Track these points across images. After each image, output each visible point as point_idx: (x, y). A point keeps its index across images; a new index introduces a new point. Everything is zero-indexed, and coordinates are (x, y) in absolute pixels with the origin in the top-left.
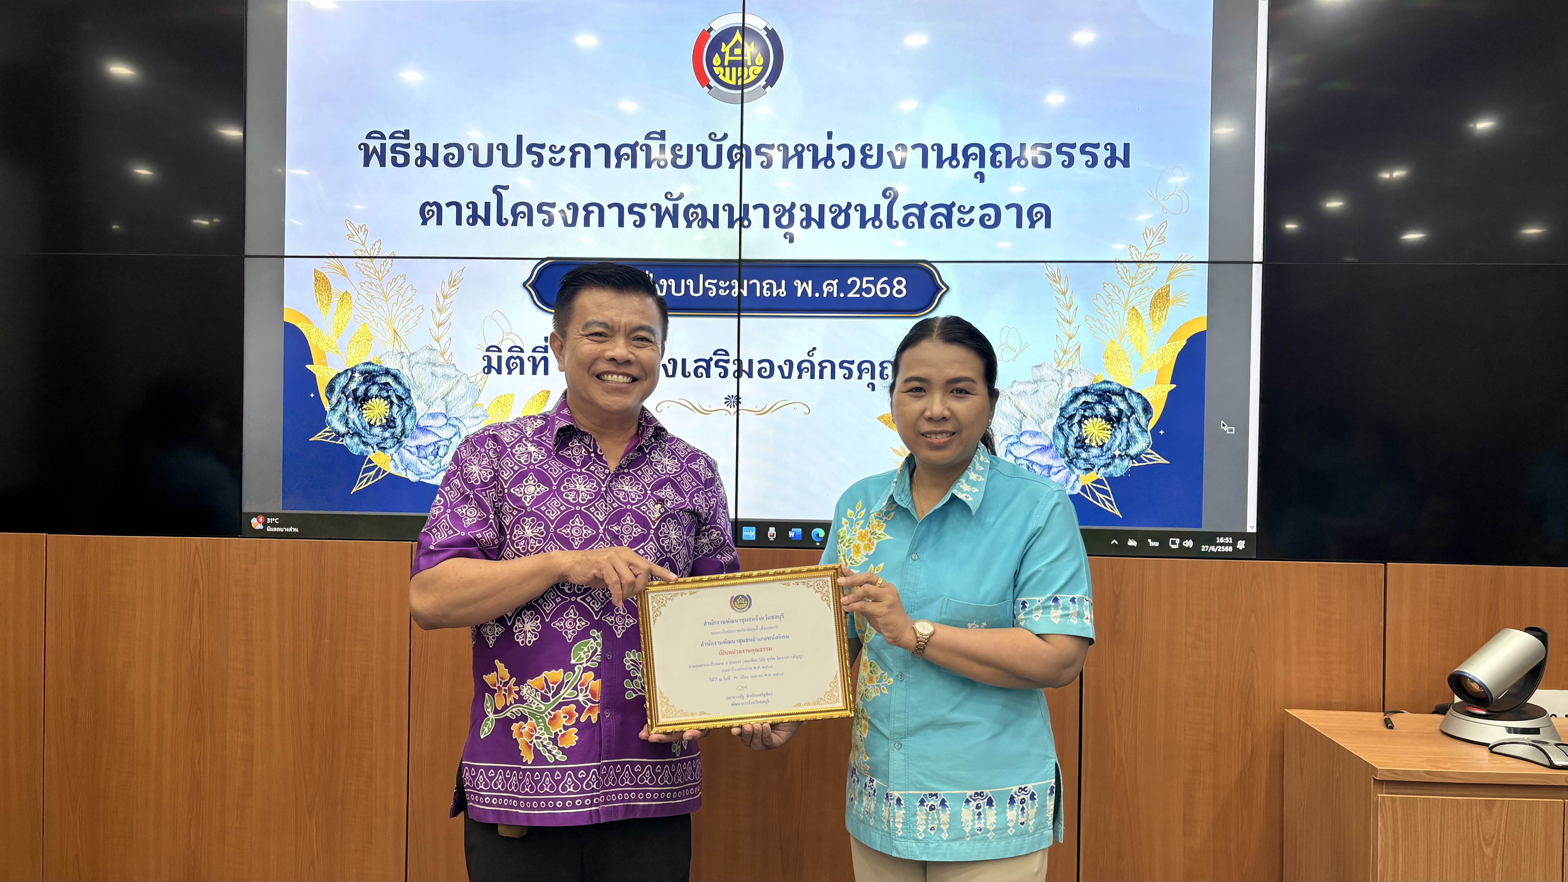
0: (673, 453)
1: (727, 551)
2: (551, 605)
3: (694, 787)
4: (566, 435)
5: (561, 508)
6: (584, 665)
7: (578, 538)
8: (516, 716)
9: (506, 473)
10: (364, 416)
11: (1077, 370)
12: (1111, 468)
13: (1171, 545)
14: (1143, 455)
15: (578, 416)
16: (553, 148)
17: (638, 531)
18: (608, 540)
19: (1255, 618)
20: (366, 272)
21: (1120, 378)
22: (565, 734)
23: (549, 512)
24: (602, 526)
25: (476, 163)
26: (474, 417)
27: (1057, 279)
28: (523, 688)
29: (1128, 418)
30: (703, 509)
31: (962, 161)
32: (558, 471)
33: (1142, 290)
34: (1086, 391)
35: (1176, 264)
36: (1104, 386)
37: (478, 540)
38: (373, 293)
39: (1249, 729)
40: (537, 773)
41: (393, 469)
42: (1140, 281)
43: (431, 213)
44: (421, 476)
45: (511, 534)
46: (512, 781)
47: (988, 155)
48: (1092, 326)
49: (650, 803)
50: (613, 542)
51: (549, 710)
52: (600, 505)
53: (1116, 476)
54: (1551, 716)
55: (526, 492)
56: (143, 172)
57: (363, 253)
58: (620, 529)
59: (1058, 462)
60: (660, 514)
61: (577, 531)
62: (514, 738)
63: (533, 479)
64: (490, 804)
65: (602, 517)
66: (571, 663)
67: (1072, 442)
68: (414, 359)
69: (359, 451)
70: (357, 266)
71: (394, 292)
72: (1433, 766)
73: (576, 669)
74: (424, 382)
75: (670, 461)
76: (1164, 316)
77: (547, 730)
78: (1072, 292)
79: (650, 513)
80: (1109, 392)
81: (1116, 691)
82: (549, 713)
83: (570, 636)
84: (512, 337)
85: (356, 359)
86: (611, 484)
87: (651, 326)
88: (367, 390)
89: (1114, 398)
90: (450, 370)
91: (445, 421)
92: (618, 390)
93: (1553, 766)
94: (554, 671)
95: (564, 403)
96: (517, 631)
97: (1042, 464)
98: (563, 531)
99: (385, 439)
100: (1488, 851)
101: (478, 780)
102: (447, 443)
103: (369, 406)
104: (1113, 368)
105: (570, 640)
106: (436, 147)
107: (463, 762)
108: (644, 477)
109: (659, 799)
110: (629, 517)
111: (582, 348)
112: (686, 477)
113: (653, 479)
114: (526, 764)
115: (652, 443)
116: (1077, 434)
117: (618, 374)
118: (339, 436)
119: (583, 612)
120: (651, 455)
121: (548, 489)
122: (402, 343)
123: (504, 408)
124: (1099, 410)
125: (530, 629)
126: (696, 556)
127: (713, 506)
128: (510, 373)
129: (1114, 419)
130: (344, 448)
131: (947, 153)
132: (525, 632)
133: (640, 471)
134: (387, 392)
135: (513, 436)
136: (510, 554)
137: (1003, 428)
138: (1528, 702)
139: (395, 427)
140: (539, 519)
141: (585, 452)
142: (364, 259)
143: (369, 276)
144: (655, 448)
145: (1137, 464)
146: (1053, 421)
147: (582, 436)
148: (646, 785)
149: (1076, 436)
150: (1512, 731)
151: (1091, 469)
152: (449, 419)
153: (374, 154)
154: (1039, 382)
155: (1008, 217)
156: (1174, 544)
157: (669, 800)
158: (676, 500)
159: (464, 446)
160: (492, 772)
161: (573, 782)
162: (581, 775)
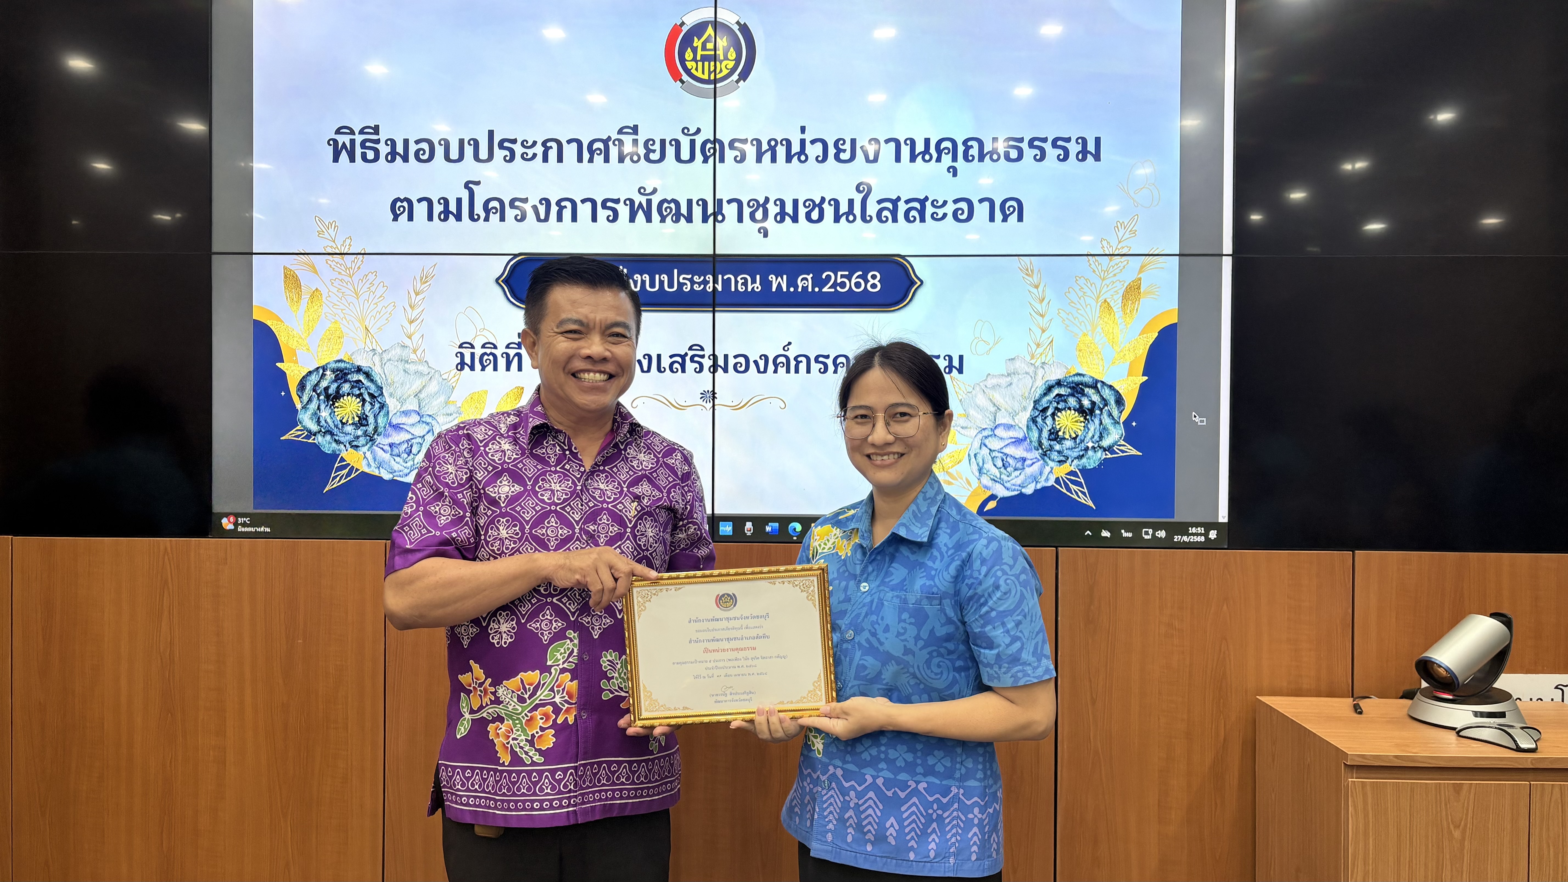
0: (649, 448)
1: (703, 545)
2: (527, 606)
3: (671, 782)
4: (541, 433)
5: (536, 508)
6: (561, 667)
7: (554, 539)
8: (492, 716)
9: (480, 473)
10: (336, 414)
11: (1050, 363)
12: (1084, 460)
13: (1144, 536)
14: (1116, 446)
15: (550, 411)
16: (525, 143)
17: (615, 529)
18: (584, 540)
19: (1227, 607)
20: (336, 269)
21: (1092, 370)
22: (541, 735)
23: (524, 513)
24: (578, 526)
25: (447, 158)
26: (447, 414)
27: (1029, 272)
28: (499, 689)
29: (1101, 410)
30: (679, 504)
31: (935, 155)
32: (532, 470)
33: (1114, 283)
34: (1059, 383)
35: (1147, 257)
36: (1077, 379)
37: (453, 539)
38: (344, 289)
39: (1222, 717)
40: (514, 774)
41: (366, 467)
42: (1111, 275)
43: (402, 209)
44: (394, 474)
45: (485, 535)
46: (489, 782)
47: (961, 149)
48: (1065, 319)
49: (626, 801)
50: (589, 542)
51: (526, 712)
52: (575, 504)
53: (1089, 468)
54: (1516, 700)
55: (500, 491)
56: (102, 166)
57: (333, 250)
58: (596, 528)
59: (1032, 454)
60: (636, 513)
61: (552, 531)
62: (491, 738)
63: (507, 479)
64: (468, 805)
65: (577, 516)
66: (547, 664)
67: (1045, 434)
68: (386, 357)
69: (331, 449)
70: (327, 262)
71: (365, 289)
72: (1402, 751)
73: (553, 670)
74: (396, 379)
75: (646, 457)
76: (1136, 308)
77: (524, 731)
78: (1045, 286)
79: (626, 511)
80: (1082, 384)
81: (1090, 681)
82: (525, 714)
83: (546, 637)
84: (485, 333)
85: (327, 356)
86: (586, 482)
87: (626, 321)
88: (338, 388)
89: (1086, 390)
90: (423, 367)
91: (418, 418)
92: (595, 389)
93: (1519, 749)
94: (530, 672)
95: (537, 399)
96: (493, 632)
97: (1017, 457)
98: (539, 532)
99: (358, 437)
100: (1457, 834)
101: (455, 780)
102: (420, 440)
103: (341, 404)
104: (1085, 361)
105: (546, 641)
106: (406, 142)
107: (440, 762)
108: (620, 474)
109: (636, 797)
110: (605, 516)
111: (557, 346)
112: (662, 473)
113: (629, 476)
114: (503, 765)
115: (628, 439)
116: (1051, 427)
117: (595, 372)
118: (311, 434)
119: (560, 613)
120: (627, 450)
121: (523, 489)
122: (374, 340)
123: (478, 405)
124: (1072, 402)
125: (506, 630)
126: (673, 551)
127: (689, 501)
128: (483, 369)
129: (1087, 411)
130: (316, 447)
131: (920, 148)
132: (500, 633)
133: (615, 468)
134: (360, 389)
135: (486, 434)
136: (485, 555)
137: (978, 421)
138: (1494, 686)
139: (368, 425)
140: (514, 519)
141: (559, 450)
142: (335, 256)
143: (340, 273)
144: (630, 443)
145: (1110, 456)
146: (1027, 414)
147: (556, 433)
148: (623, 784)
149: (1049, 428)
150: (1479, 716)
151: (1064, 461)
152: (422, 417)
153: (344, 150)
154: (1013, 375)
155: (981, 211)
156: (1147, 535)
157: (645, 797)
158: (653, 496)
159: (437, 443)
160: (469, 773)
161: (551, 783)
162: (558, 776)
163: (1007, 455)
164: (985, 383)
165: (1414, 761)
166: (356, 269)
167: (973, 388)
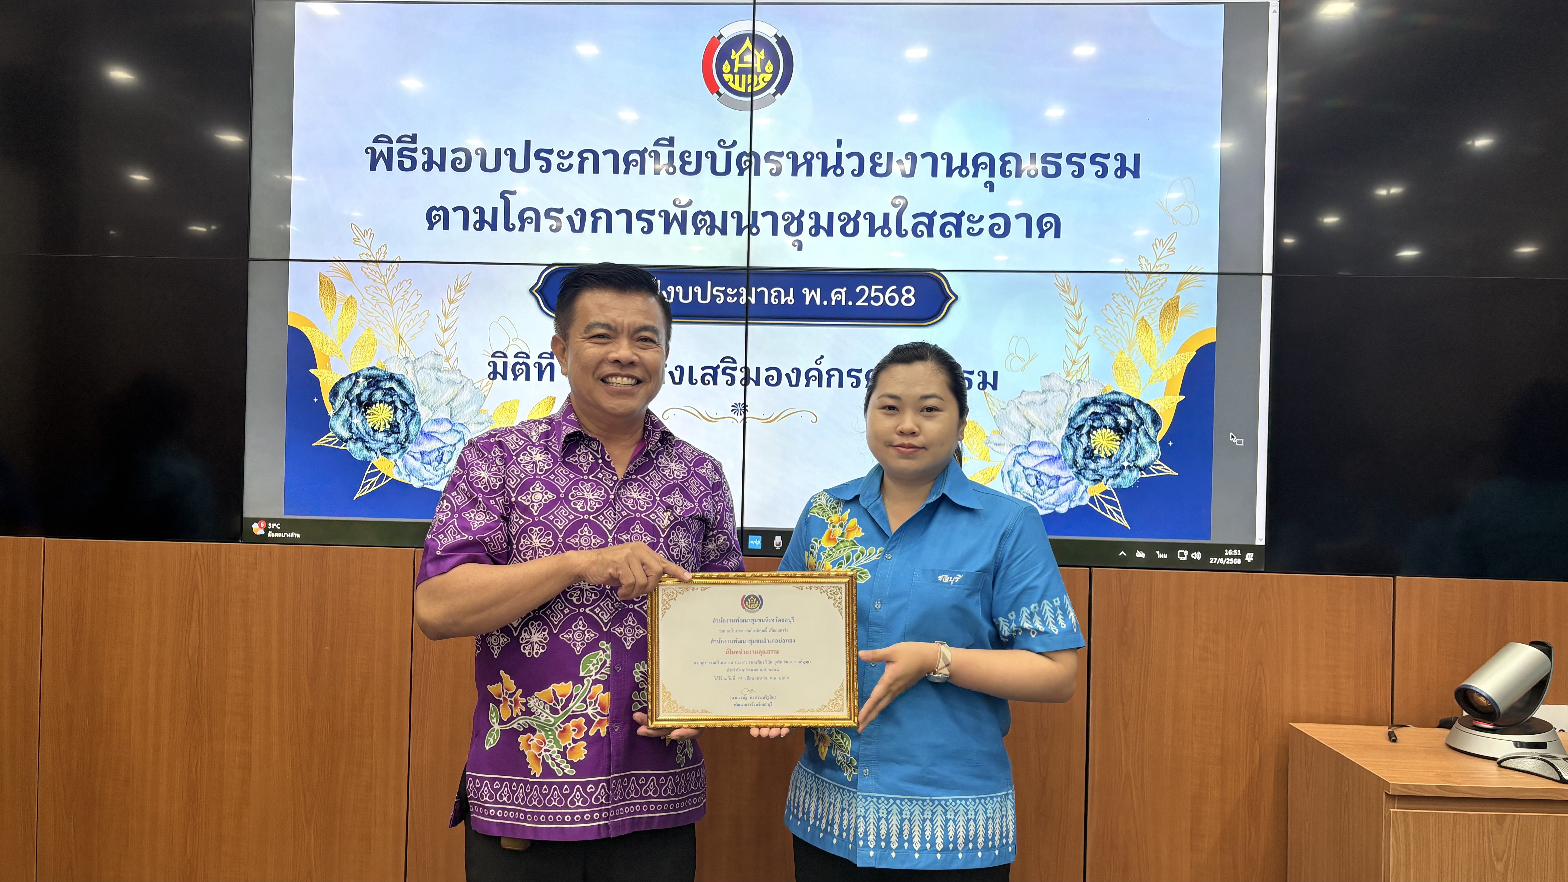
0: (680, 458)
1: (733, 556)
2: (559, 616)
3: (697, 796)
4: (574, 442)
5: (569, 517)
6: (593, 678)
7: (587, 548)
8: (523, 727)
9: (513, 480)
10: (368, 421)
11: (1086, 381)
12: (1119, 479)
13: (1179, 557)
14: (1152, 466)
15: (584, 420)
16: (561, 153)
17: (648, 539)
19: (1263, 631)
20: (371, 276)
21: (1129, 389)
22: (573, 747)
23: (557, 522)
24: (611, 535)
25: (484, 167)
26: (479, 423)
27: (1066, 289)
28: (530, 700)
29: (1137, 429)
30: (710, 514)
31: (972, 170)
32: (565, 480)
33: (1152, 301)
34: (1095, 401)
35: (1186, 275)
36: (1113, 397)
37: (486, 544)
38: (378, 297)
39: (1256, 743)
40: (545, 786)
41: (397, 474)
42: (1149, 293)
43: (437, 218)
44: (425, 482)
45: (517, 544)
46: (519, 794)
47: (998, 164)
48: (1102, 337)
49: (654, 815)
51: (559, 723)
52: (608, 513)
53: (1124, 487)
54: (1557, 730)
55: (533, 500)
56: (140, 178)
57: (369, 257)
58: (629, 538)
59: (1067, 472)
60: (669, 522)
61: (585, 541)
62: (521, 750)
63: (540, 486)
64: (495, 817)
65: (610, 525)
66: (580, 675)
67: (1080, 452)
68: (419, 365)
69: (362, 456)
70: (362, 270)
71: (399, 296)
72: (1443, 780)
73: (585, 681)
74: (429, 387)
75: (677, 466)
76: (1173, 327)
77: (557, 742)
78: (1082, 303)
79: (659, 521)
80: (1118, 402)
81: (1123, 704)
82: (558, 726)
83: (578, 648)
84: (518, 342)
85: (360, 364)
86: (619, 491)
87: (655, 327)
88: (371, 395)
89: (1123, 408)
90: (455, 375)
91: (449, 426)
92: (623, 393)
94: (563, 683)
95: (569, 408)
96: (524, 642)
97: (1050, 475)
98: (573, 541)
99: (389, 445)
100: (1499, 866)
101: (483, 792)
102: (451, 449)
103: (373, 411)
104: (1122, 378)
105: (578, 652)
106: (443, 151)
107: (467, 773)
108: (652, 483)
109: (662, 811)
110: (638, 525)
111: (585, 352)
112: (693, 482)
113: (661, 485)
114: (534, 776)
115: (659, 448)
116: (1086, 445)
117: (623, 376)
118: (342, 440)
119: (592, 623)
120: (658, 459)
121: (556, 497)
122: (407, 348)
123: (509, 414)
124: (1108, 421)
125: (537, 640)
127: (719, 512)
128: (515, 378)
129: (1123, 430)
130: (347, 454)
131: (957, 162)
132: (532, 643)
133: (647, 477)
134: (392, 397)
135: (517, 443)
137: (1012, 438)
138: (1533, 716)
139: (399, 432)
140: (547, 528)
141: (592, 459)
142: (370, 263)
143: (374, 280)
144: (661, 453)
145: (1145, 476)
146: (1062, 431)
147: (589, 441)
148: (650, 797)
149: (1085, 446)
150: (1518, 746)
151: (1099, 480)
152: (453, 425)
153: (381, 158)
154: (1047, 392)
155: (1017, 227)
156: (1183, 556)
157: (672, 811)
158: (685, 506)
159: (470, 450)
160: (497, 784)
161: (582, 796)
162: (589, 789)
163: (1040, 473)
164: (1020, 400)
165: (1457, 792)
166: (390, 277)
167: (1008, 405)
